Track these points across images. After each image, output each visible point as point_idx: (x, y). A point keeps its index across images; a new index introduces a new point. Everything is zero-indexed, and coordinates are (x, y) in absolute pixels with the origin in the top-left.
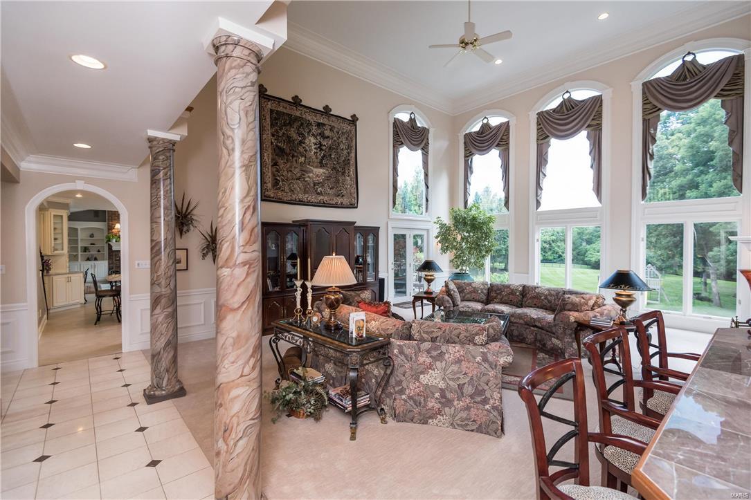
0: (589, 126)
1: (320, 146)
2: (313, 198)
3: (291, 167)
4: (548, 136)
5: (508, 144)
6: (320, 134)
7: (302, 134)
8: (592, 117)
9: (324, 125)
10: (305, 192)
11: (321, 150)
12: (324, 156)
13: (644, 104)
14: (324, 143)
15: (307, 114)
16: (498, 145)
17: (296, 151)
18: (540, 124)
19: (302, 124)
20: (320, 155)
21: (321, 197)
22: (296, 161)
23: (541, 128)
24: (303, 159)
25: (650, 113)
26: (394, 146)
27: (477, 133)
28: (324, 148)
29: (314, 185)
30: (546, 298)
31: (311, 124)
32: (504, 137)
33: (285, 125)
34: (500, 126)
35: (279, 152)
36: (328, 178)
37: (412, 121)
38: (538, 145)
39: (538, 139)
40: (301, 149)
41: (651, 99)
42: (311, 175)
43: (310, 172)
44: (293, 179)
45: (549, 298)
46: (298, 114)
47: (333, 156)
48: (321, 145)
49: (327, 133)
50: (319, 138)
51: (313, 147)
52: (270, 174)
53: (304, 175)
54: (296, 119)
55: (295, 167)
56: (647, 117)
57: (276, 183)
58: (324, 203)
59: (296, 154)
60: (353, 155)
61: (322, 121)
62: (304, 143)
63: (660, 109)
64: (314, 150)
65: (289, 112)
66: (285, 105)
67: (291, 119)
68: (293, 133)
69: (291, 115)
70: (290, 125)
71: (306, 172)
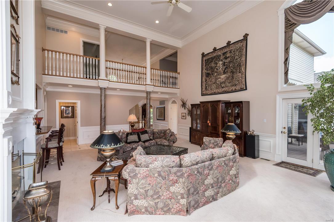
1: (224, 64)
2: (220, 90)
3: (212, 79)
6: (224, 58)
7: (216, 63)
9: (227, 52)
10: (217, 88)
12: (226, 68)
15: (219, 52)
19: (216, 58)
20: (224, 68)
21: (224, 89)
22: (213, 76)
24: (216, 74)
29: (221, 84)
31: (220, 56)
33: (210, 63)
35: (208, 75)
36: (228, 78)
42: (219, 80)
43: (219, 79)
44: (212, 84)
46: (215, 55)
47: (230, 66)
48: (224, 63)
49: (228, 56)
50: (223, 60)
51: (221, 65)
52: (204, 85)
53: (216, 81)
54: (214, 57)
57: (206, 88)
58: (225, 91)
59: (213, 73)
61: (225, 51)
62: (217, 66)
64: (221, 67)
67: (212, 59)
68: (213, 65)
69: (212, 57)
70: (212, 61)
71: (217, 79)
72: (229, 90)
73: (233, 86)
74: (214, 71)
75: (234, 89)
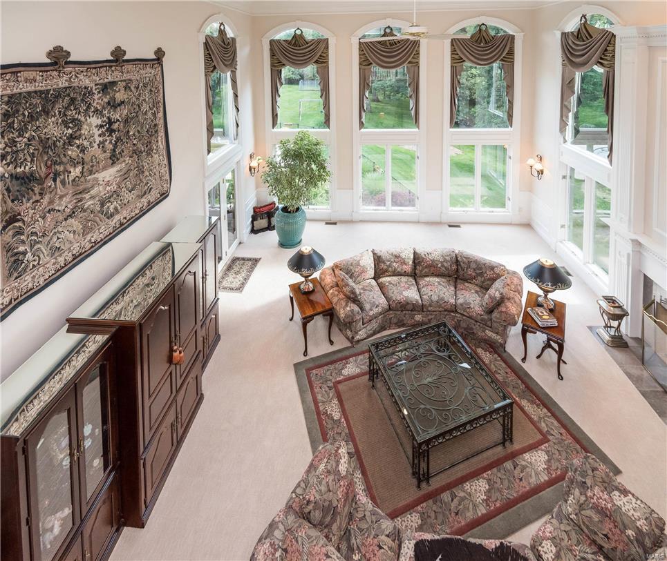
1: (109, 127)
2: (106, 227)
3: (51, 202)
6: (109, 103)
7: (73, 120)
9: (114, 83)
11: (111, 131)
12: (118, 139)
14: (115, 116)
15: (81, 77)
17: (61, 163)
19: (73, 100)
20: (111, 142)
21: (117, 218)
24: (79, 169)
26: (206, 75)
28: (115, 126)
29: (103, 205)
31: (91, 93)
33: (32, 118)
36: (125, 176)
37: (222, 32)
40: (73, 152)
42: (95, 191)
43: (92, 187)
46: (62, 82)
47: (131, 133)
48: (110, 122)
49: (120, 96)
50: (105, 112)
51: (97, 132)
54: (59, 94)
55: (61, 197)
58: (121, 224)
59: (60, 168)
60: (161, 115)
61: (110, 79)
62: (78, 138)
64: (98, 140)
65: (40, 86)
66: (30, 74)
67: (46, 100)
68: (53, 128)
69: (48, 91)
70: (46, 112)
71: (86, 191)
72: (133, 214)
73: (144, 195)
74: (64, 160)
75: (145, 204)
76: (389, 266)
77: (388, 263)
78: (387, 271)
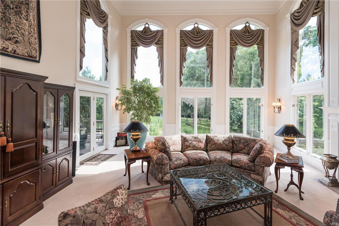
0: (207, 45)
4: (187, 45)
5: (162, 44)
8: (209, 41)
13: (231, 40)
16: (156, 43)
18: (182, 37)
23: (183, 39)
25: (233, 45)
27: (142, 32)
30: (224, 143)
32: (160, 39)
34: (158, 32)
38: (180, 49)
39: (181, 45)
41: (234, 39)
45: (226, 142)
56: (232, 47)
63: (237, 44)
76: (191, 143)
77: (190, 142)
78: (189, 146)
